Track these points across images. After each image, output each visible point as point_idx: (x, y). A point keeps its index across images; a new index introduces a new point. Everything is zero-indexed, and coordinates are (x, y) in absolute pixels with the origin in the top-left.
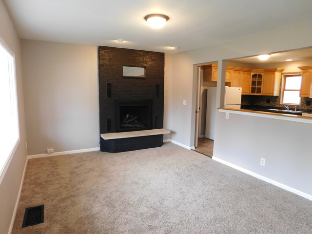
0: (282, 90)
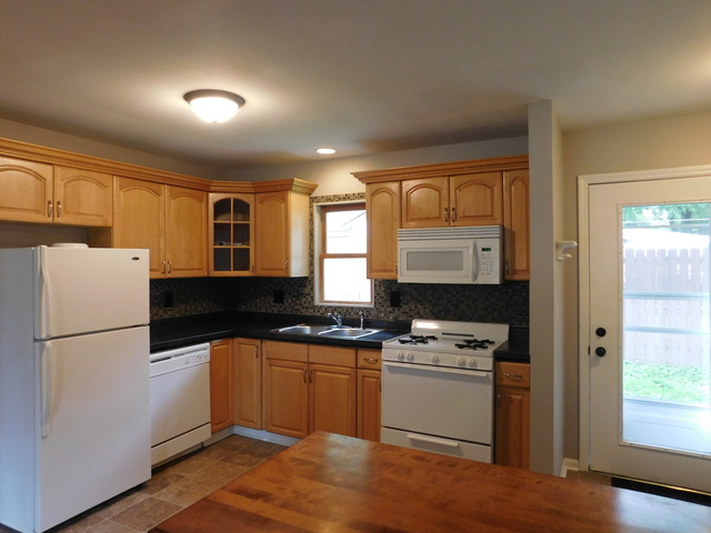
0: (317, 254)
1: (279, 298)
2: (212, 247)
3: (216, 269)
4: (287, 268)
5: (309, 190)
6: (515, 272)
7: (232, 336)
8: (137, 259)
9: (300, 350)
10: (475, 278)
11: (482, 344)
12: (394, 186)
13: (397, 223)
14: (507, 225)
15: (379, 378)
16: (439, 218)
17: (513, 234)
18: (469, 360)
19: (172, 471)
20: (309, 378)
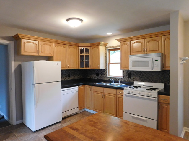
0: (108, 63)
1: (98, 75)
2: (80, 61)
3: (81, 67)
4: (99, 67)
5: (105, 45)
6: (166, 67)
7: (84, 85)
8: (58, 64)
9: (102, 89)
10: (153, 69)
11: (154, 89)
12: (128, 43)
13: (129, 53)
14: (163, 53)
15: (123, 98)
16: (142, 51)
17: (165, 55)
18: (149, 94)
19: (68, 119)
20: (104, 97)
